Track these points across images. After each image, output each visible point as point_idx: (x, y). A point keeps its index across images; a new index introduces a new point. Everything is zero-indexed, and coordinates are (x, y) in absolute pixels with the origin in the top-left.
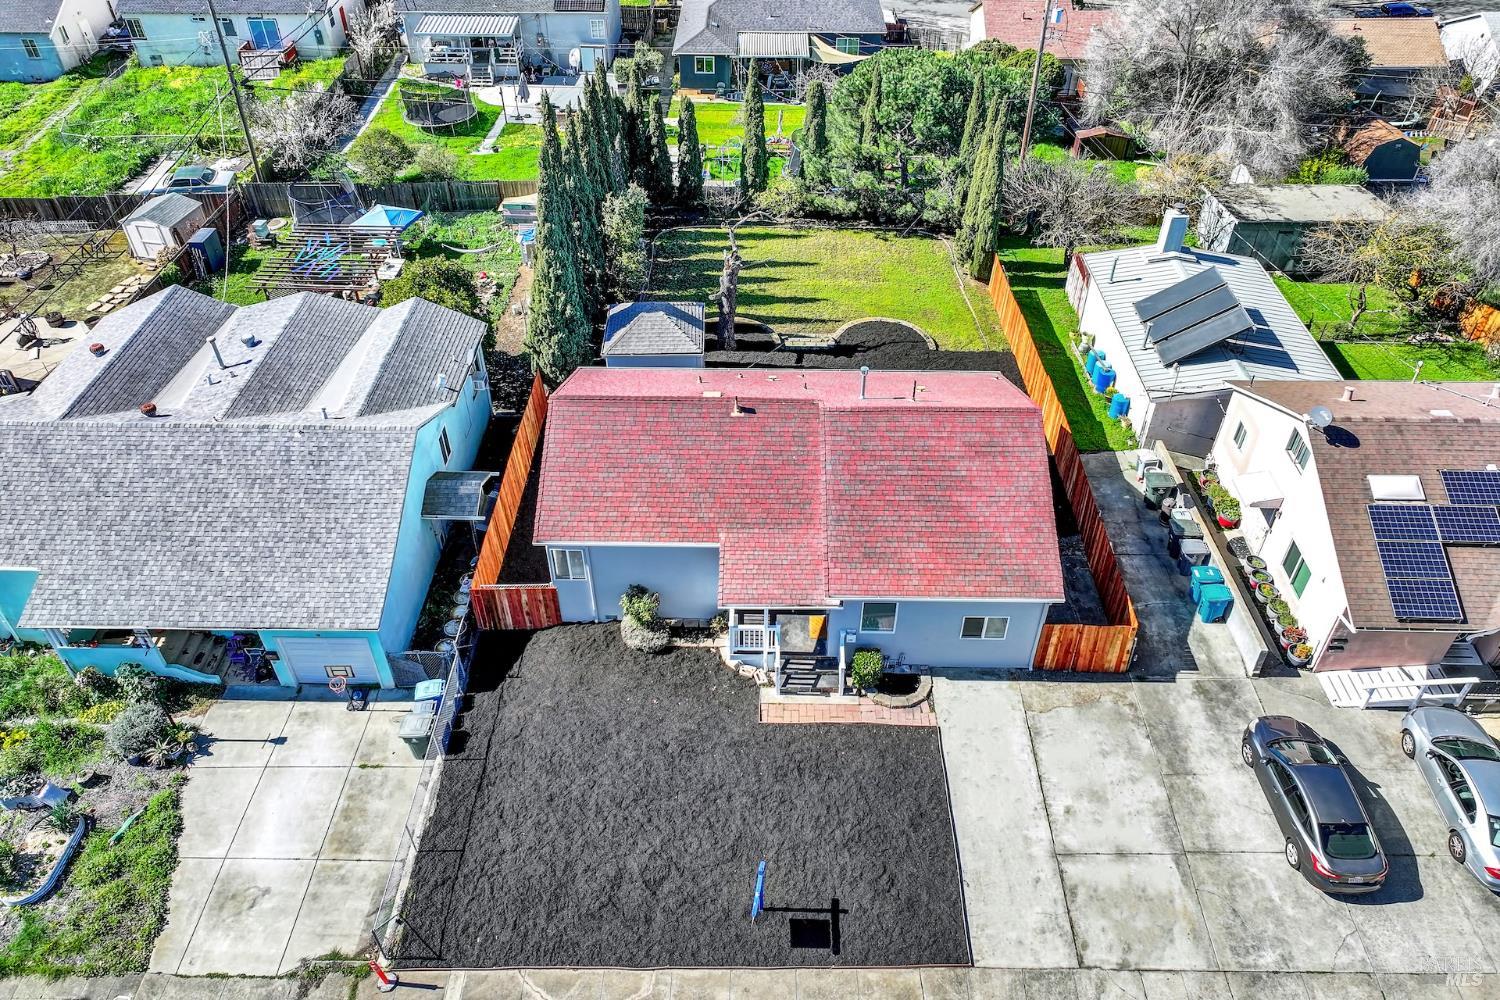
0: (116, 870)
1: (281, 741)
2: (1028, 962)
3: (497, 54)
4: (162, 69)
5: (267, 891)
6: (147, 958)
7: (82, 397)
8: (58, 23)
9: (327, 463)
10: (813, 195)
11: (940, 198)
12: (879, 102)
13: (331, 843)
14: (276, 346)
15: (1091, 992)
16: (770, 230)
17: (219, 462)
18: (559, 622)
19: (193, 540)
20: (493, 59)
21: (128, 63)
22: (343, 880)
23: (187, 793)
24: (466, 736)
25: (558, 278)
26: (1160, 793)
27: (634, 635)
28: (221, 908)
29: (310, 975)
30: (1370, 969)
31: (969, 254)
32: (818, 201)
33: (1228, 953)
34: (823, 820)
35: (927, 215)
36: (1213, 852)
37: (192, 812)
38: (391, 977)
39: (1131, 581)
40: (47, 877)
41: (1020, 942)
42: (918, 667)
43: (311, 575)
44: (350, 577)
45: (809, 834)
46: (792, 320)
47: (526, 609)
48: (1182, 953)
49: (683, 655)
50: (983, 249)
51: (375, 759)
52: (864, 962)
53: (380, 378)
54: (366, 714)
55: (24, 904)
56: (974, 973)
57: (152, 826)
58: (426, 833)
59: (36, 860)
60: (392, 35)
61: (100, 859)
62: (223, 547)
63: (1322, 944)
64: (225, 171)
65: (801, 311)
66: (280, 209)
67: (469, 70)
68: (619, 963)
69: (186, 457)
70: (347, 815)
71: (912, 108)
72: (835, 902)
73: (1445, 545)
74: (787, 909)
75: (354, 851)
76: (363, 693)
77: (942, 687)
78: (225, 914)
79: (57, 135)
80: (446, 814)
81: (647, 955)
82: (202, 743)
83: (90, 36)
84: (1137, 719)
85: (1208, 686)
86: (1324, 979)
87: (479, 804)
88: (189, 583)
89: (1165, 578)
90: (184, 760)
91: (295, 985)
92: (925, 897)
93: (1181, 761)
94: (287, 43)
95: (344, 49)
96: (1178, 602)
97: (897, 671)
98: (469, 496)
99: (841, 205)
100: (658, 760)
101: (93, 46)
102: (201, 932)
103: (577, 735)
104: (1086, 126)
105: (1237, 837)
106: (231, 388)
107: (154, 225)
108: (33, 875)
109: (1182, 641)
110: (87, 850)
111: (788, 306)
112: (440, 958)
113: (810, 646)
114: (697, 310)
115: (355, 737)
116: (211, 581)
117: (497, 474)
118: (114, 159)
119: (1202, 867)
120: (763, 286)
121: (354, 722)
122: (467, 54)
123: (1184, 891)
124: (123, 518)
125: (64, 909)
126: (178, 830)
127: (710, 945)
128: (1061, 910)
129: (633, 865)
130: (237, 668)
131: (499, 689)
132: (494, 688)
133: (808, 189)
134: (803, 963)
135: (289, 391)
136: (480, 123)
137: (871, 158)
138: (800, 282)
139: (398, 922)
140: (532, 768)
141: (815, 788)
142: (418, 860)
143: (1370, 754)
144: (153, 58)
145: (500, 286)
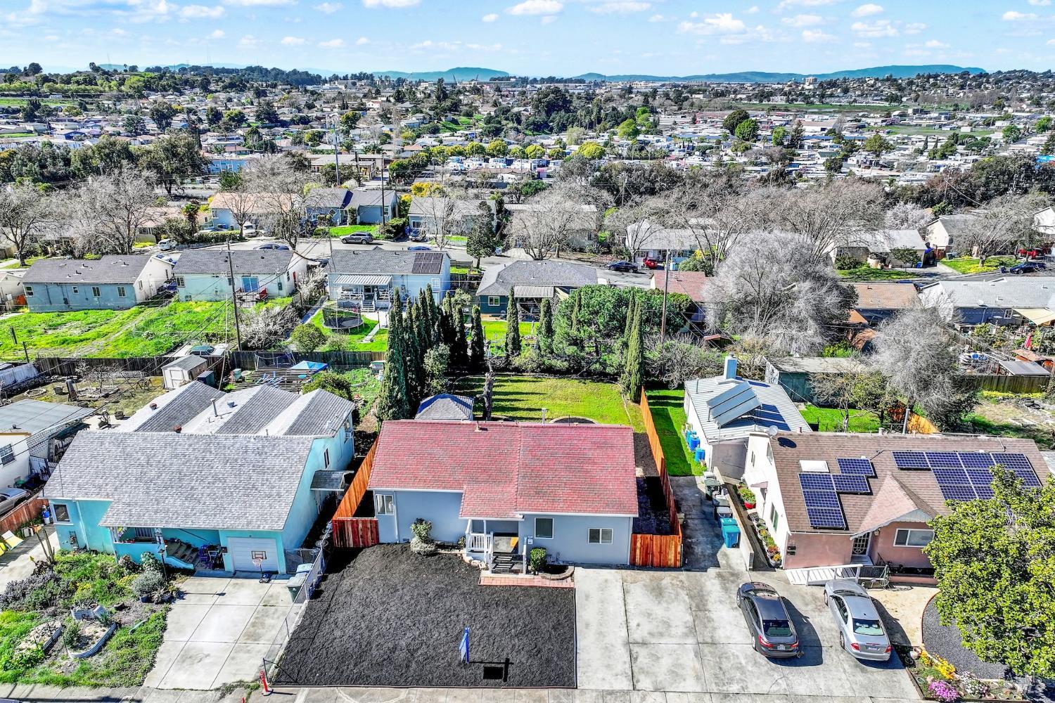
0: (131, 644)
1: (223, 594)
2: (607, 687)
3: (378, 295)
4: (190, 303)
5: (208, 655)
6: (143, 681)
7: (145, 424)
8: (138, 280)
9: (266, 453)
10: (545, 359)
11: (615, 359)
12: (580, 309)
13: (244, 636)
14: (245, 406)
15: (638, 700)
16: (521, 378)
17: (211, 452)
18: (377, 542)
19: (192, 488)
20: (376, 297)
21: (173, 300)
22: (249, 651)
23: (170, 614)
24: (322, 592)
25: (395, 378)
26: (689, 618)
27: (416, 545)
28: (183, 661)
29: (227, 690)
30: (788, 693)
31: (628, 387)
32: (547, 362)
33: (714, 685)
34: (506, 625)
35: (608, 370)
36: (713, 644)
37: (172, 622)
38: (270, 689)
39: (691, 530)
40: (95, 645)
41: (604, 679)
42: (567, 562)
43: (251, 505)
44: (270, 505)
45: (498, 631)
46: (526, 419)
47: (360, 533)
48: (690, 685)
49: (442, 557)
50: (636, 384)
51: (272, 602)
52: (520, 685)
53: (297, 421)
54: (269, 585)
55: (81, 657)
56: (576, 692)
57: (151, 626)
58: (295, 632)
59: (90, 638)
60: (321, 285)
61: (124, 638)
62: (208, 491)
63: (764, 682)
64: (220, 349)
65: (532, 414)
66: (249, 367)
67: (361, 303)
68: (390, 684)
69: (194, 449)
70: (254, 625)
71: (597, 313)
72: (507, 660)
73: (838, 493)
74: (481, 662)
75: (255, 640)
76: (269, 575)
77: (579, 572)
78: (185, 664)
79: (130, 333)
80: (307, 623)
81: (405, 681)
82: (181, 595)
83: (154, 286)
84: (683, 588)
85: (724, 574)
86: (762, 697)
87: (325, 619)
88: (188, 507)
89: (710, 529)
90: (171, 600)
91: (219, 694)
92: (555, 659)
93: (704, 605)
94: (261, 290)
95: (293, 293)
96: (716, 539)
97: (556, 563)
98: (337, 479)
99: (559, 364)
100: (423, 600)
101: (154, 293)
102: (171, 671)
103: (381, 590)
104: (708, 334)
105: (728, 638)
106: (220, 423)
107: (180, 369)
108: (88, 643)
109: (714, 555)
110: (116, 636)
111: (526, 412)
112: (296, 682)
113: (510, 550)
114: (469, 401)
115: (263, 594)
116: (199, 507)
117: (353, 472)
118: (160, 343)
119: (706, 649)
120: (513, 403)
121: (262, 588)
122: (362, 295)
123: (695, 659)
124: (158, 477)
125: (101, 660)
126: (164, 629)
127: (439, 677)
128: (628, 666)
129: (403, 643)
130: (203, 564)
131: (342, 573)
132: (338, 571)
133: (542, 356)
134: (487, 686)
135: (249, 425)
136: (365, 328)
137: (577, 339)
138: (533, 402)
139: (276, 668)
140: (355, 604)
141: (504, 612)
142: (289, 642)
143: (807, 605)
144: (187, 297)
145: (366, 402)
